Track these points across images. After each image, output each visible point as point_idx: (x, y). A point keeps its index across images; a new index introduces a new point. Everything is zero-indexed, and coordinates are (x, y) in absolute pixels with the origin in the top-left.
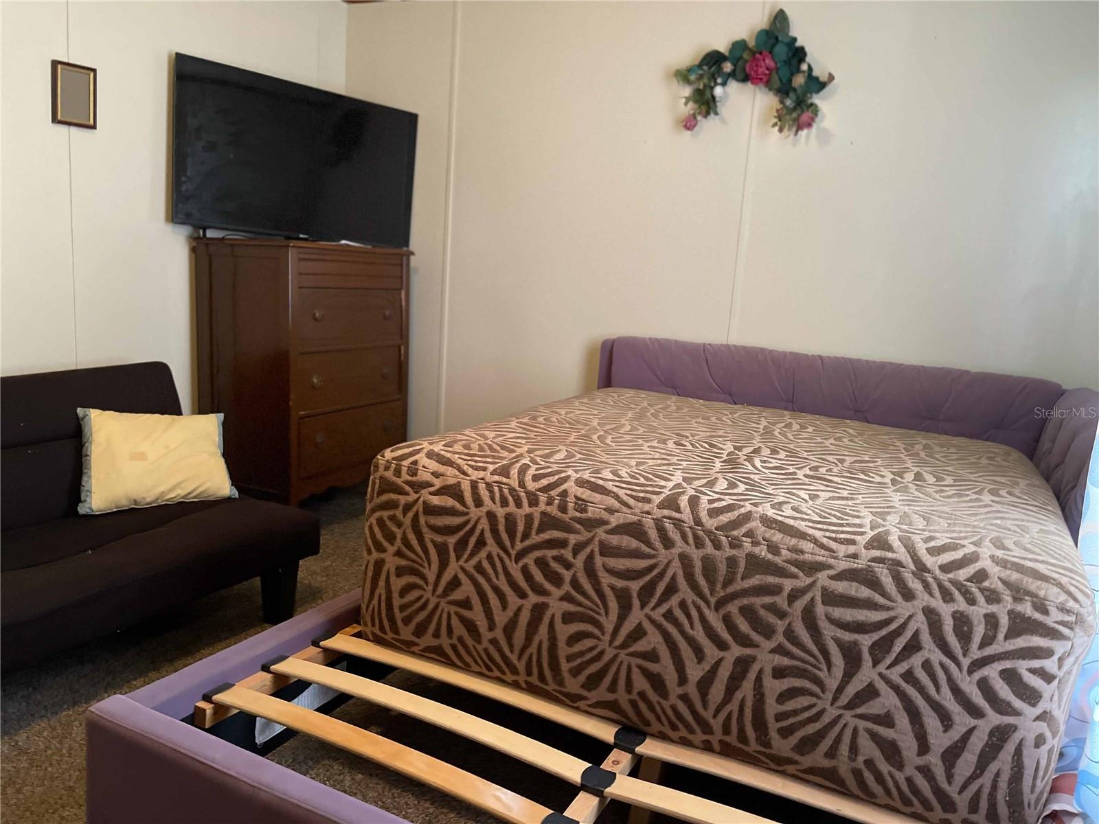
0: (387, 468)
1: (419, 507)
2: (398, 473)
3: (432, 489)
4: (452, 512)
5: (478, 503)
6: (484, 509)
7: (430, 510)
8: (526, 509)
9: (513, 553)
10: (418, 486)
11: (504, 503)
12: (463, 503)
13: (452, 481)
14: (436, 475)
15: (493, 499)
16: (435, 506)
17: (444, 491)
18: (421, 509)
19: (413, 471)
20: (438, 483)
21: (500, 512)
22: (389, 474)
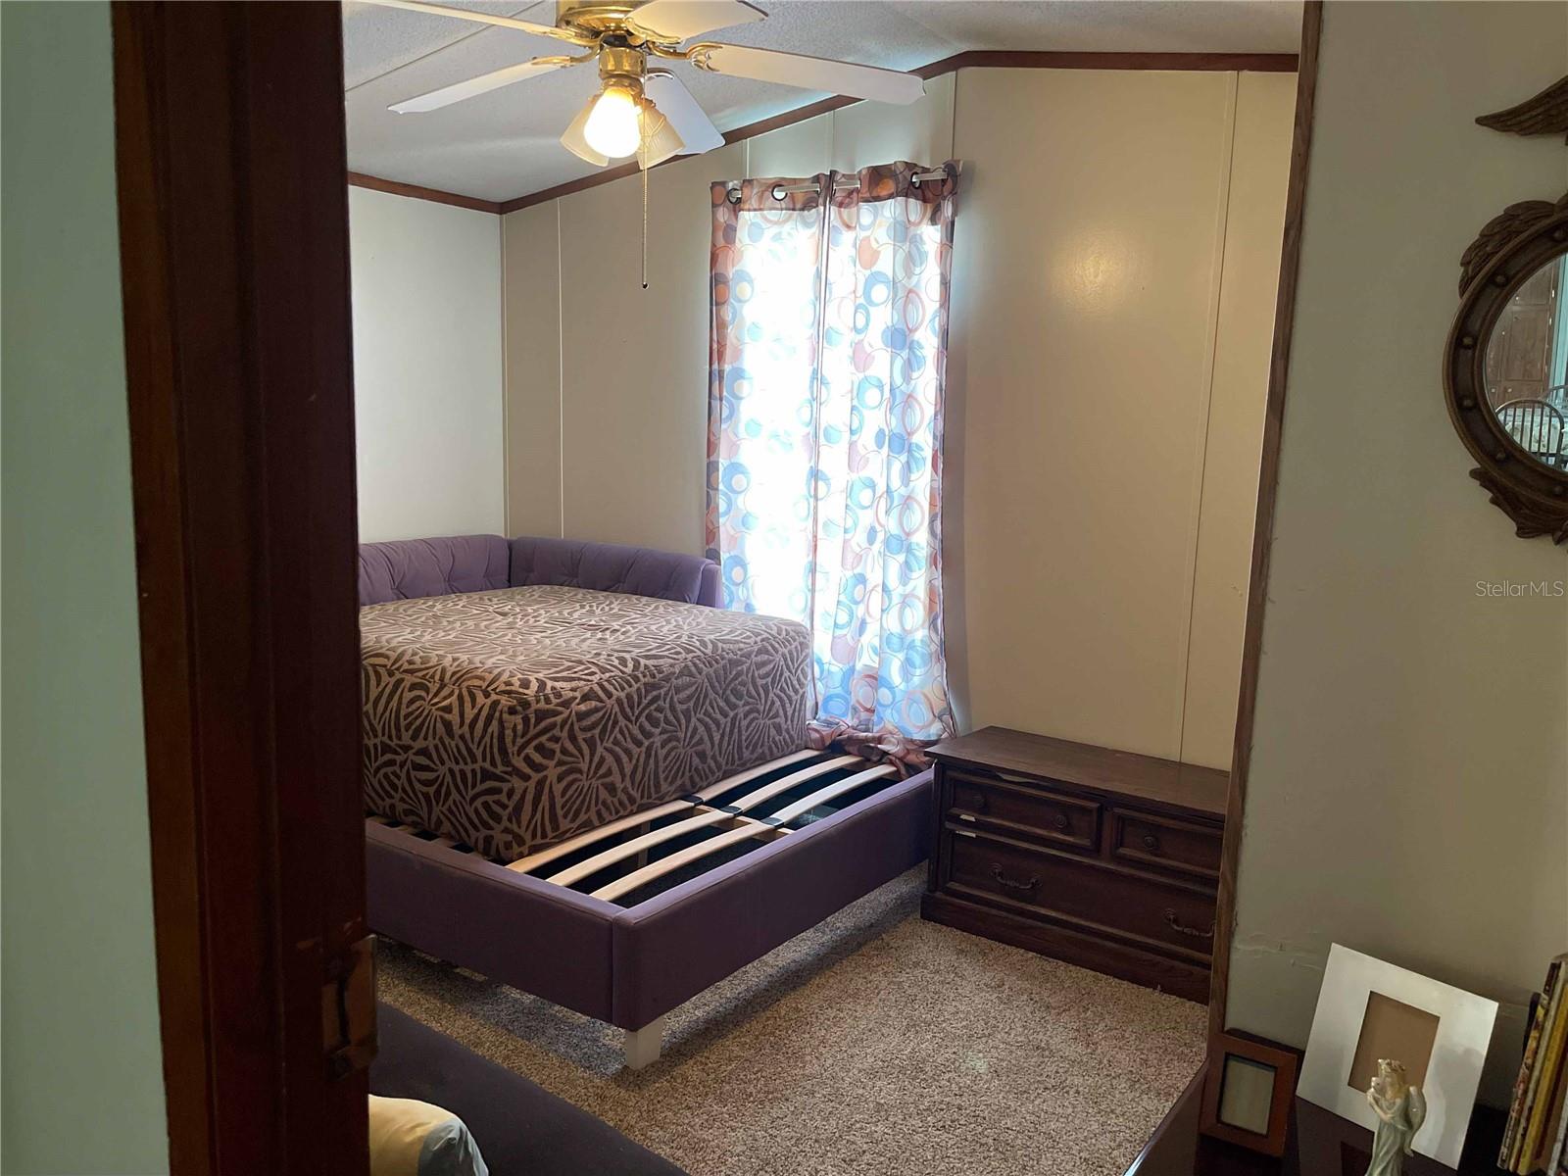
0: (538, 702)
1: (574, 718)
2: (547, 700)
3: (577, 701)
4: (597, 710)
5: (610, 695)
6: (614, 698)
7: (581, 716)
8: (636, 686)
9: (633, 719)
10: (566, 704)
11: (623, 689)
12: (601, 701)
13: (587, 689)
14: (573, 690)
15: (616, 689)
16: (585, 712)
17: (585, 698)
18: (575, 719)
19: (558, 695)
20: (578, 694)
21: (622, 695)
22: (542, 705)
